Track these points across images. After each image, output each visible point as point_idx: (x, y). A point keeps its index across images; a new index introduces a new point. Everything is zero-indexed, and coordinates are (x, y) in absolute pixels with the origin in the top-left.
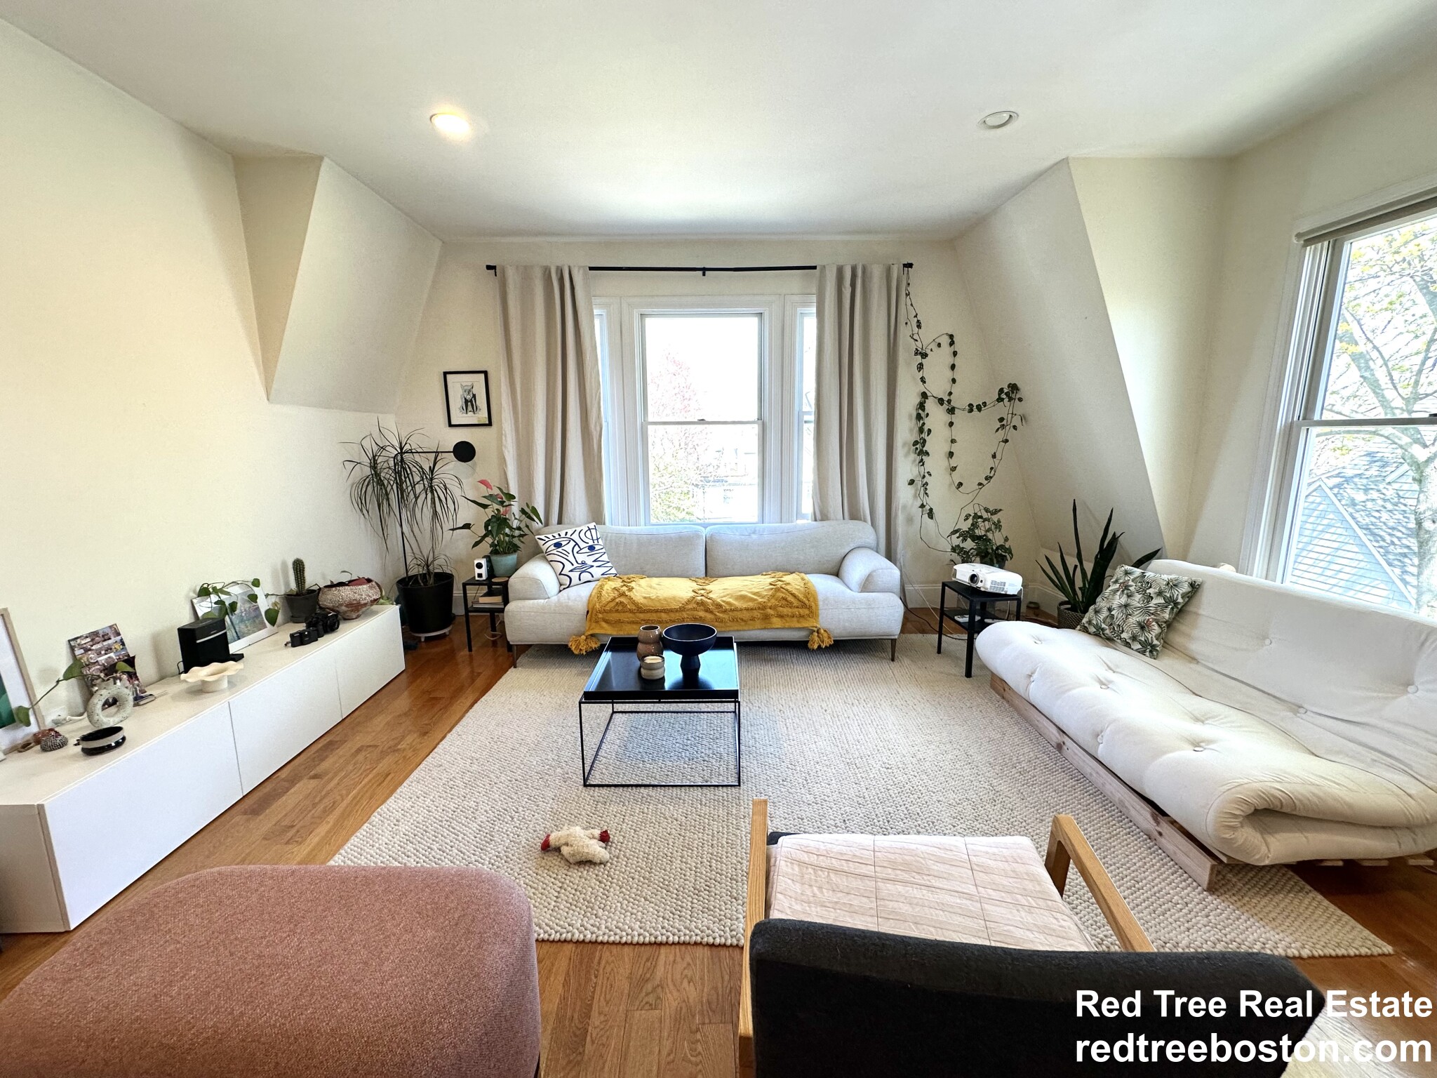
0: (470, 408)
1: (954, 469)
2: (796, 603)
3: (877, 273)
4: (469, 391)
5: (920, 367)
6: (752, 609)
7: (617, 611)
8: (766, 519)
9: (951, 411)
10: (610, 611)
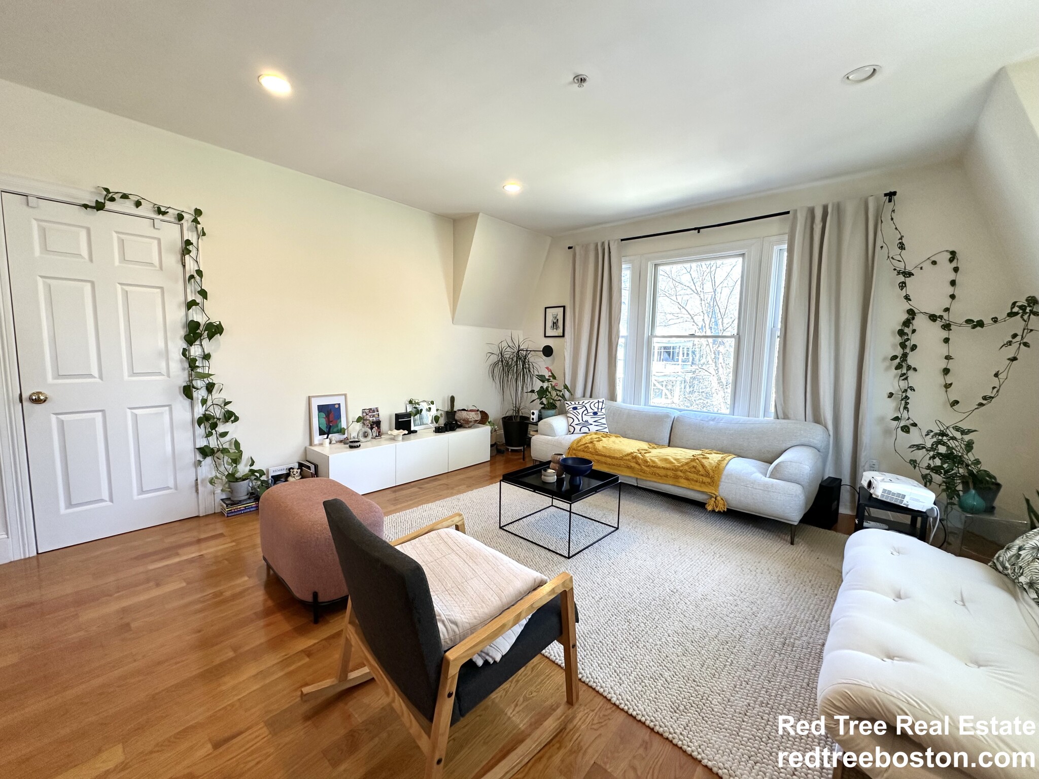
0: (555, 327)
1: (949, 386)
2: (702, 471)
3: (850, 209)
4: (556, 317)
5: (903, 286)
6: (667, 469)
7: (583, 451)
8: (736, 412)
9: (947, 327)
10: (580, 450)
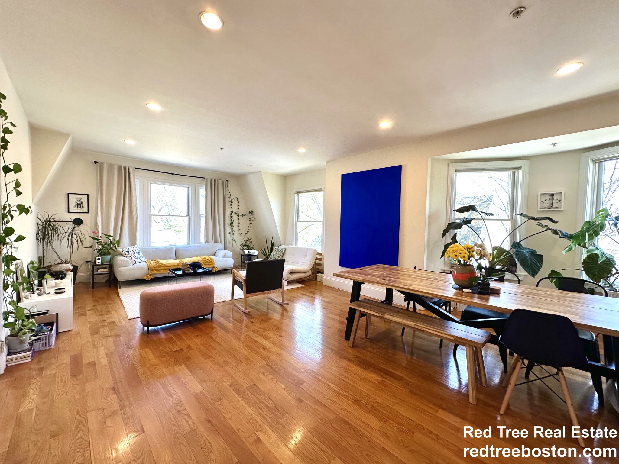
0: (79, 206)
1: (240, 230)
2: (209, 261)
3: (220, 181)
4: (79, 201)
5: (231, 205)
7: (159, 267)
9: (238, 216)
